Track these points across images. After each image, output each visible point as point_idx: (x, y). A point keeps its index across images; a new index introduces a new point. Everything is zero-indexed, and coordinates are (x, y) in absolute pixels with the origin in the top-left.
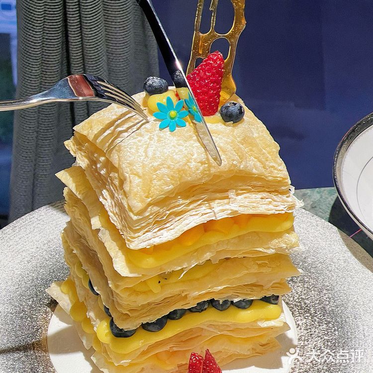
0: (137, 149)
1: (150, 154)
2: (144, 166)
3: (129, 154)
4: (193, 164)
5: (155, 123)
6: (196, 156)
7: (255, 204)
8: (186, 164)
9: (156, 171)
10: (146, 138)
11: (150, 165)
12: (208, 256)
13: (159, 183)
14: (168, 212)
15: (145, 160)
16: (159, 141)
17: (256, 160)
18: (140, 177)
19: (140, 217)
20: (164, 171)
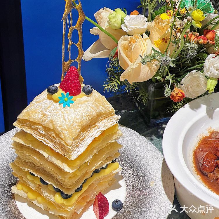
0: (60, 119)
1: (67, 119)
2: (67, 126)
3: (58, 122)
4: (84, 118)
5: (60, 105)
6: (84, 114)
7: (106, 124)
8: (82, 119)
9: (72, 126)
10: (60, 113)
11: (70, 124)
12: (95, 151)
13: (75, 130)
14: (80, 140)
15: (66, 123)
16: (67, 113)
17: (101, 106)
18: (67, 130)
19: (72, 146)
20: (76, 124)
